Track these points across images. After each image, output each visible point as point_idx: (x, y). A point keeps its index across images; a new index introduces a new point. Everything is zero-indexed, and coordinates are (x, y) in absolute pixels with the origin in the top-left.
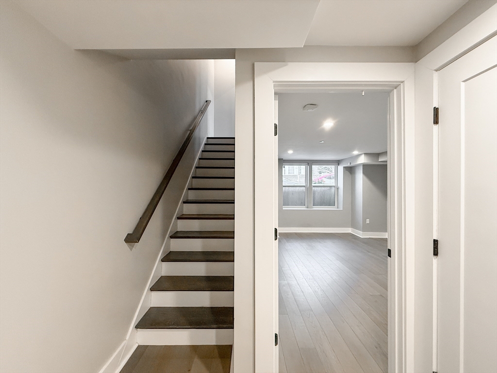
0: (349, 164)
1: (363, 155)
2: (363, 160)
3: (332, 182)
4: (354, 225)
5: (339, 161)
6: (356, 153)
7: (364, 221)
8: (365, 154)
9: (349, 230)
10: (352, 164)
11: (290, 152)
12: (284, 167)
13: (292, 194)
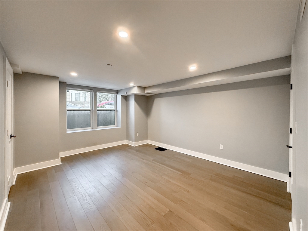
0: (126, 93)
1: (136, 87)
2: (136, 91)
3: (112, 107)
4: (128, 138)
5: (118, 91)
6: (132, 84)
7: (136, 134)
8: (137, 86)
9: (125, 142)
10: (128, 94)
11: (74, 74)
12: (68, 92)
13: (78, 116)
